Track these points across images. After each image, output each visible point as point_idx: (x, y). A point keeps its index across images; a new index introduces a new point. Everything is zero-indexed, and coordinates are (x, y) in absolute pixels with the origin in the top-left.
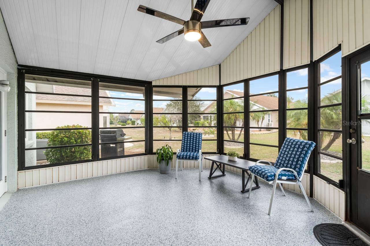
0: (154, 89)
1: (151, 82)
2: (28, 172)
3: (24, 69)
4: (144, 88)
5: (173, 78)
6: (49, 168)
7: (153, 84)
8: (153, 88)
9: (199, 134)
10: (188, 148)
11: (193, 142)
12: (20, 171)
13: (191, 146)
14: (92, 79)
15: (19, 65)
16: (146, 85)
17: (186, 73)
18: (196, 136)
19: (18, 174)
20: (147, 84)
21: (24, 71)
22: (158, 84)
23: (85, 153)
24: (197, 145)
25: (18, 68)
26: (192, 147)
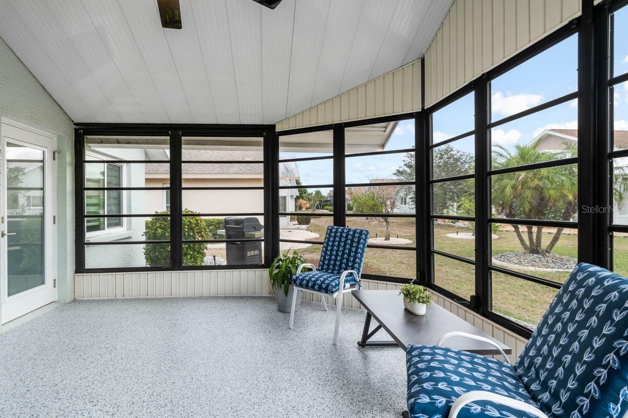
0: (282, 139)
1: (274, 125)
2: (86, 277)
3: (81, 129)
4: (261, 139)
5: (314, 111)
6: (112, 275)
7: (278, 129)
8: (280, 137)
9: (362, 231)
10: (332, 262)
11: (343, 251)
12: (78, 274)
13: (339, 258)
14: (170, 132)
15: (76, 124)
16: (264, 133)
17: (340, 96)
18: (353, 236)
19: (74, 278)
20: (267, 131)
21: (82, 131)
22: (286, 128)
23: (189, 254)
24: (352, 259)
25: (75, 128)
26: (341, 260)
